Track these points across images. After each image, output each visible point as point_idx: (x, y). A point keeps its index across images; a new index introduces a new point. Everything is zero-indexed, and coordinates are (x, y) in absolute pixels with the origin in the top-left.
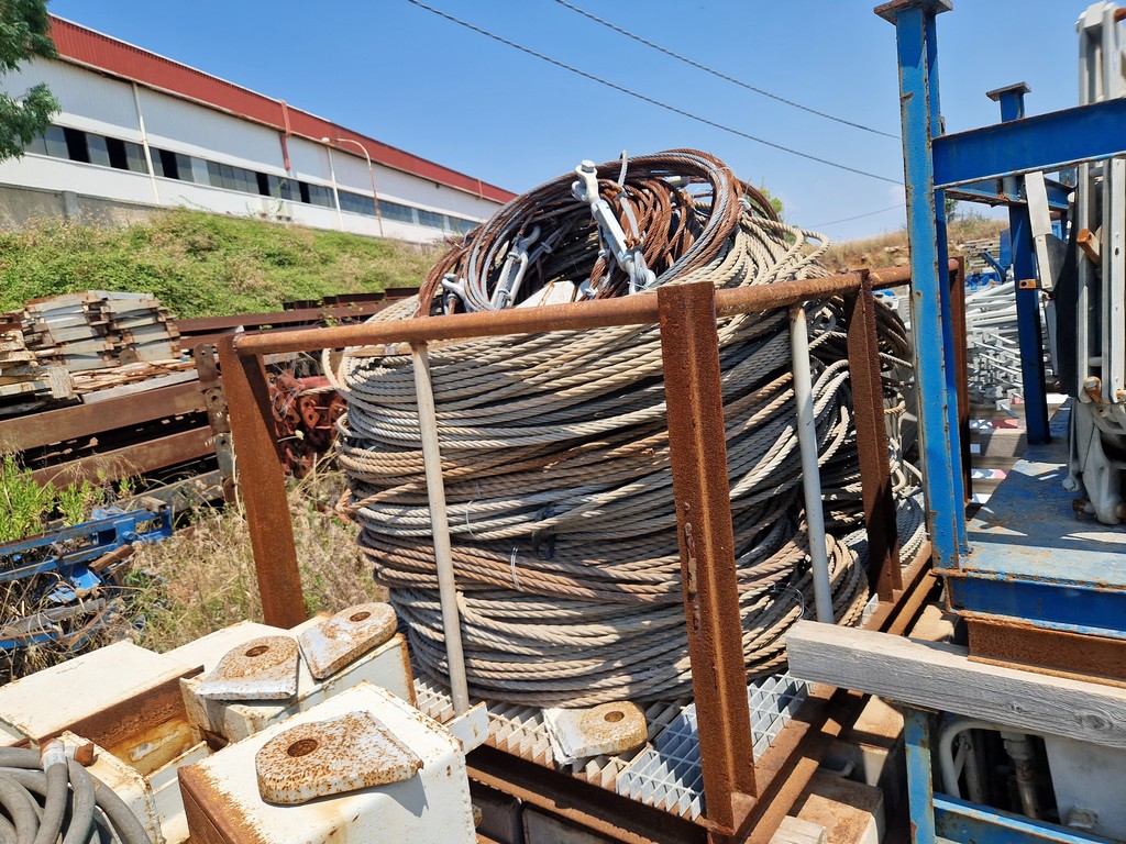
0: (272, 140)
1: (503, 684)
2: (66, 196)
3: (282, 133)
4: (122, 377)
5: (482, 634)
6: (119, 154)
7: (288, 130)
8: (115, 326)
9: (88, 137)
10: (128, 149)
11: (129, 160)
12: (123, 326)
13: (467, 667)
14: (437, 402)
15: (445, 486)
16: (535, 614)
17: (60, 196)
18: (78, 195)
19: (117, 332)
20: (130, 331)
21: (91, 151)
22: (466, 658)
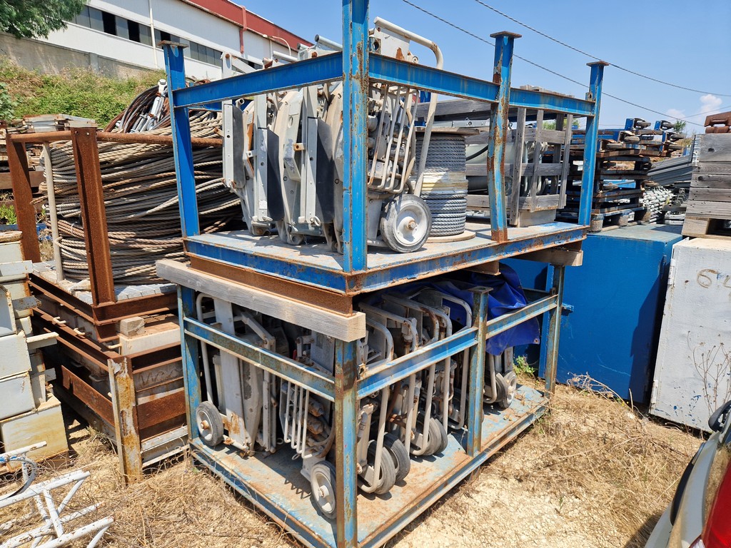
0: (234, 32)
1: (70, 270)
2: (91, 55)
3: (241, 28)
5: (65, 252)
6: (135, 31)
7: (245, 27)
9: (116, 19)
10: (141, 29)
11: (141, 36)
13: (62, 264)
14: (53, 165)
15: (56, 198)
16: (80, 246)
17: (87, 55)
18: (99, 56)
21: (118, 28)
22: (62, 261)
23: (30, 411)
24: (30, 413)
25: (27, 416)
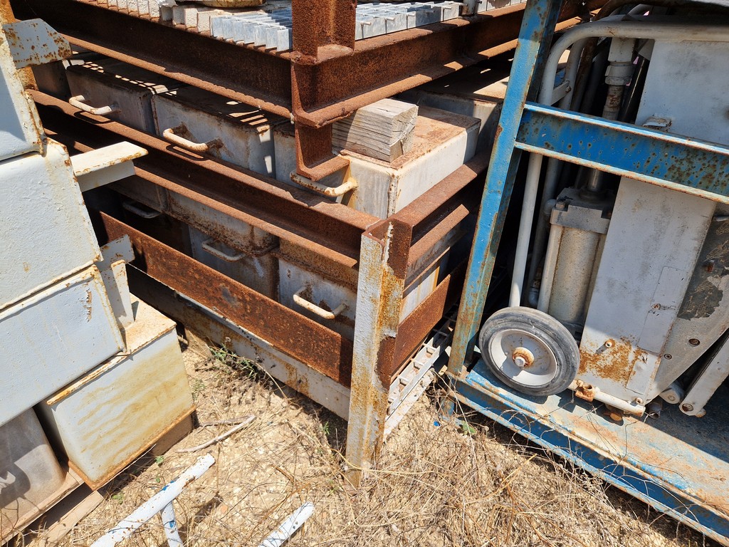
23: (113, 356)
24: (114, 361)
25: (110, 370)
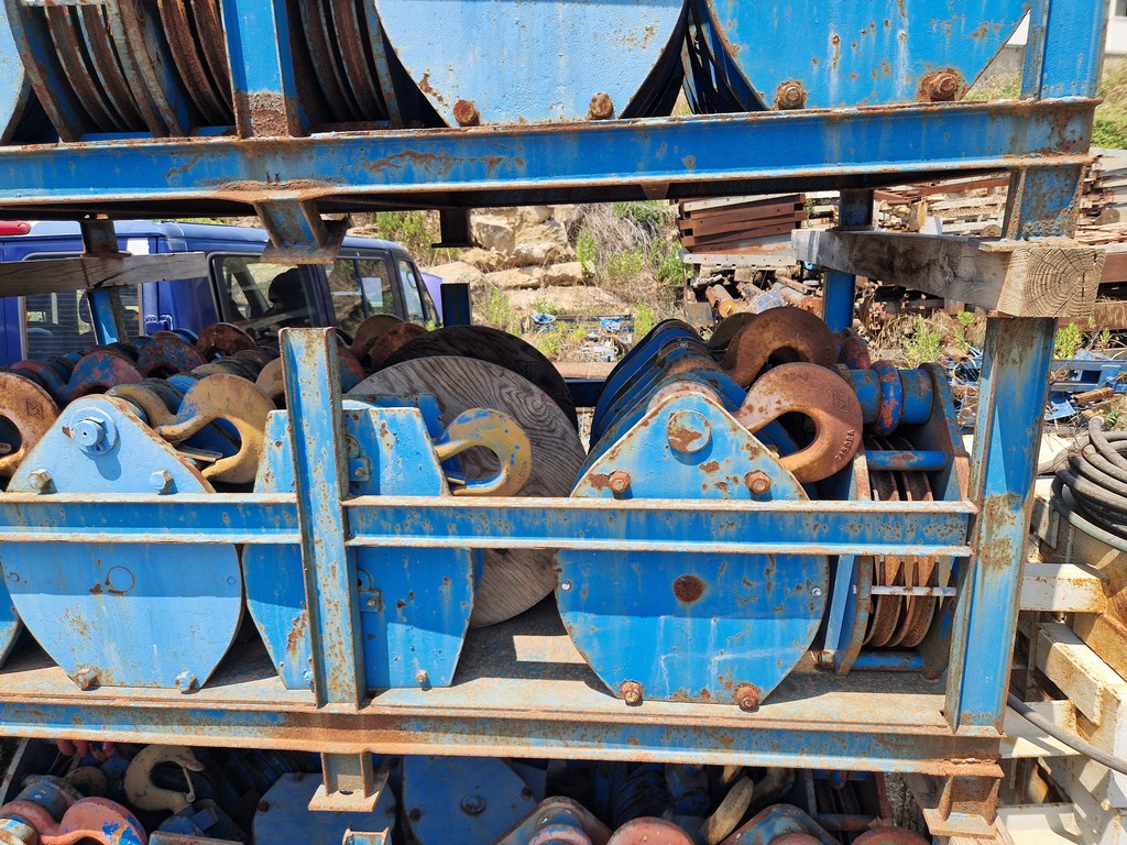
4: (1115, 235)
8: (1101, 185)
12: (1107, 185)
19: (1099, 191)
20: (1112, 191)
